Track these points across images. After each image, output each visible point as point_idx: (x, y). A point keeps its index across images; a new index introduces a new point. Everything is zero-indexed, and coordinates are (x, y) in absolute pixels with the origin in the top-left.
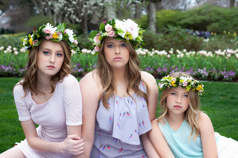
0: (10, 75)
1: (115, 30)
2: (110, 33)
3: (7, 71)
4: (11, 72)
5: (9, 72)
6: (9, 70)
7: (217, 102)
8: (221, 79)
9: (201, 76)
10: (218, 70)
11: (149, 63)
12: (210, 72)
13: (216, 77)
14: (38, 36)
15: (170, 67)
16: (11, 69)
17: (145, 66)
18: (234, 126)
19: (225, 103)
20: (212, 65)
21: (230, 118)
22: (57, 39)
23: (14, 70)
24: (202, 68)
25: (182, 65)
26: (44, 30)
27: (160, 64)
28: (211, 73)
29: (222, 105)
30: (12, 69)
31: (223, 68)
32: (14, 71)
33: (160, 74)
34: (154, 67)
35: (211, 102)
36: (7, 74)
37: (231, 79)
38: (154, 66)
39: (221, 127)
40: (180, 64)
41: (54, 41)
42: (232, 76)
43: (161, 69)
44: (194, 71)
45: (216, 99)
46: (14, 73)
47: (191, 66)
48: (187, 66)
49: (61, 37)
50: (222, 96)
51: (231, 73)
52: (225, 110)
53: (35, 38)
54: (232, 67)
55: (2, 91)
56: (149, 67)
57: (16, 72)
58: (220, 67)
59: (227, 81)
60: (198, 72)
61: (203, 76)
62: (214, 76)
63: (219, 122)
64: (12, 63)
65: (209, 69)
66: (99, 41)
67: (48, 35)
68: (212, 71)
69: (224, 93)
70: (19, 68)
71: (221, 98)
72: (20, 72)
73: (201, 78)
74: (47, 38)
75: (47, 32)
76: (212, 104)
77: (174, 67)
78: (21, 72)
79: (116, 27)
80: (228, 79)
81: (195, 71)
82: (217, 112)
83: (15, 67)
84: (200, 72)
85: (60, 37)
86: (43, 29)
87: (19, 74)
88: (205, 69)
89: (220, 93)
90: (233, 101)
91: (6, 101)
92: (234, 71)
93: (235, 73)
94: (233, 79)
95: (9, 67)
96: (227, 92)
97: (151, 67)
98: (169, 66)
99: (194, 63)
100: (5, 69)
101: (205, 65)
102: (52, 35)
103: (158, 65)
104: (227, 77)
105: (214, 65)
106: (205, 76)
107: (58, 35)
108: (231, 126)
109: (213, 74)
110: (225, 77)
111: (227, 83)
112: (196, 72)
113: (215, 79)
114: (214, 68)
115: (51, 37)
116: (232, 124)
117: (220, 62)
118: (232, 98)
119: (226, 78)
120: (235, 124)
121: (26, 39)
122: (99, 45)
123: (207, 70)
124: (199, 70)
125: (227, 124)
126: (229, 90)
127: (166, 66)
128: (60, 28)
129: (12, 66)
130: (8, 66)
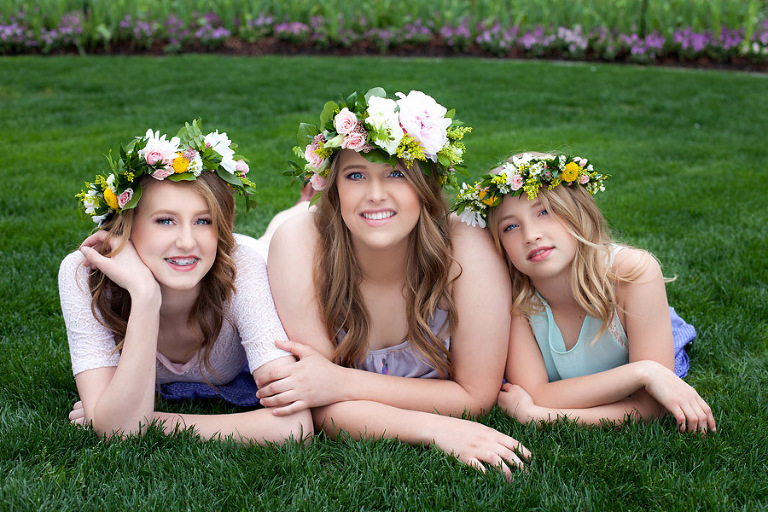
0: (18, 49)
1: (366, 128)
2: (350, 139)
3: (8, 37)
4: (19, 40)
5: (14, 40)
6: (15, 35)
7: (614, 121)
8: (623, 56)
9: (565, 48)
10: (614, 33)
11: (416, 10)
12: (591, 36)
13: (611, 51)
14: (131, 177)
15: (478, 25)
16: (19, 31)
17: (407, 19)
18: (664, 178)
19: (638, 122)
20: (597, 17)
21: (652, 160)
22: (187, 172)
23: (30, 34)
24: (568, 27)
25: (512, 18)
26: (145, 153)
27: (449, 14)
28: (596, 39)
29: (629, 127)
30: (24, 33)
31: (627, 25)
32: (28, 39)
33: (451, 43)
34: (431, 23)
35: (598, 119)
36: (8, 47)
37: (653, 56)
38: (433, 19)
39: (629, 182)
40: (505, 16)
41: (180, 180)
42: (655, 48)
43: (453, 27)
44: (546, 34)
45: (612, 112)
46: (28, 43)
47: (539, 20)
48: (526, 19)
49: (198, 165)
50: (630, 103)
51: (653, 40)
52: (639, 140)
53: (122, 184)
54: (656, 24)
55: (9, 93)
56: (418, 22)
57: (34, 39)
58: (621, 24)
59: (641, 63)
60: (557, 38)
61: (572, 49)
62: (603, 50)
63: (622, 170)
64: (21, 16)
65: (590, 28)
66: (318, 159)
67: (159, 165)
68: (596, 35)
69: (633, 96)
70: (43, 30)
71: (626, 109)
72: (44, 42)
73: (565, 54)
74: (159, 175)
75: (156, 159)
76: (603, 124)
77: (488, 22)
78: (49, 41)
79: (368, 121)
80: (643, 57)
81: (549, 34)
82: (618, 146)
83: (30, 27)
84: (565, 36)
85: (194, 163)
86: (140, 152)
87: (43, 47)
88: (578, 27)
89: (623, 95)
90: (658, 116)
91: (31, 120)
92: (660, 34)
93: (664, 40)
94: (657, 57)
95: (15, 26)
96: (643, 93)
97: (424, 24)
98: (475, 19)
99: (546, 12)
100: (3, 32)
101: (578, 19)
102: (170, 163)
103: (443, 17)
104: (641, 51)
105: (604, 16)
106: (578, 50)
107: (190, 159)
108: (657, 180)
109: (600, 43)
110: (635, 51)
111: (642, 69)
112: (553, 38)
113: (606, 56)
114: (604, 27)
115: (169, 171)
116: (657, 174)
117: (622, 7)
118: (657, 109)
119: (638, 54)
120: (667, 175)
121: (91, 193)
122: (322, 170)
123: (583, 33)
124: (562, 31)
125: (647, 174)
126: (646, 87)
127: (466, 20)
128: (188, 137)
129: (21, 23)
130: (9, 24)
